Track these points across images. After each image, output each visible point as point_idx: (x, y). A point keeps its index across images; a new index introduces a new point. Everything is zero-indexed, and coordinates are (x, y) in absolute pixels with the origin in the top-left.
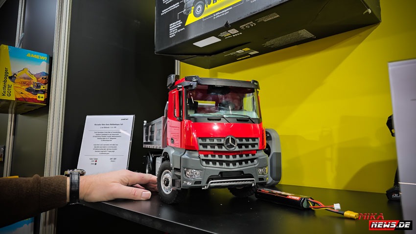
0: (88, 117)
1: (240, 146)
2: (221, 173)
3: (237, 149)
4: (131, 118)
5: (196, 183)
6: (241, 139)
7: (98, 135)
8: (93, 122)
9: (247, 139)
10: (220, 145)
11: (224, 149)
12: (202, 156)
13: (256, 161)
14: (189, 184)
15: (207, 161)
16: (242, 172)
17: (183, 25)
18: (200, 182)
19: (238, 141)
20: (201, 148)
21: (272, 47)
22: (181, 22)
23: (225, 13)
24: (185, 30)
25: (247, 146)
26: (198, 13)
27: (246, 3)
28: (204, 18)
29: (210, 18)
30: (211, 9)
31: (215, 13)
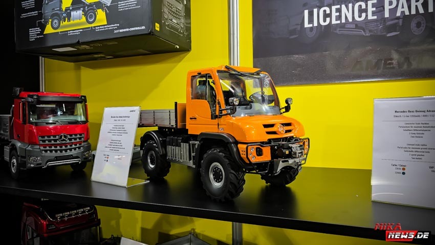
1: (70, 139)
2: (56, 157)
3: (68, 141)
5: (38, 164)
6: (71, 135)
9: (76, 135)
10: (55, 141)
11: (58, 142)
12: (42, 148)
13: (82, 148)
14: (32, 166)
15: (46, 151)
16: (72, 155)
18: (41, 164)
19: (69, 137)
20: (41, 143)
22: (40, 30)
23: (77, 32)
24: (43, 38)
25: (75, 139)
26: (56, 26)
27: (93, 30)
28: (61, 32)
29: (65, 34)
30: (66, 26)
31: (69, 31)
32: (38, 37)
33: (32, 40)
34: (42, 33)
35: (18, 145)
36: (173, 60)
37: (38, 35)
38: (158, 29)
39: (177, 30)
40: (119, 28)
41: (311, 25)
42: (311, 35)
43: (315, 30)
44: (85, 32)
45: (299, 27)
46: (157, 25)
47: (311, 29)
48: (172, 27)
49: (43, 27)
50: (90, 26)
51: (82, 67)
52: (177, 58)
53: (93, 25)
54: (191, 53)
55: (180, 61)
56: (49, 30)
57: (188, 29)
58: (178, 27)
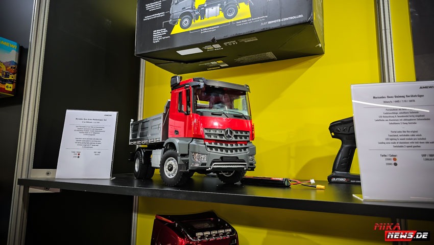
0: (68, 111)
1: (236, 137)
2: (222, 158)
3: (234, 139)
4: (114, 114)
5: (203, 164)
6: (237, 132)
7: (80, 129)
9: (241, 132)
11: (224, 139)
14: (197, 165)
15: (211, 148)
18: (205, 164)
19: (234, 133)
21: (241, 62)
22: (167, 31)
23: (213, 29)
24: (170, 39)
25: (241, 137)
26: (185, 25)
28: (191, 31)
29: (197, 32)
30: (198, 25)
31: (202, 29)
32: (164, 38)
33: (157, 42)
34: (168, 33)
35: (177, 142)
37: (163, 36)
38: (315, 18)
40: (267, 20)
44: (222, 27)
49: (170, 27)
50: (229, 21)
53: (233, 20)
56: (177, 29)
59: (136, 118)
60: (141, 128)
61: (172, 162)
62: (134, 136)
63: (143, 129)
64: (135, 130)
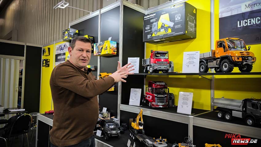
0: (128, 58)
2: (161, 67)
3: (163, 63)
4: (139, 58)
8: (130, 60)
11: (161, 63)
12: (157, 64)
13: (167, 66)
17: (151, 36)
18: (157, 68)
23: (162, 35)
24: (152, 38)
26: (156, 34)
27: (167, 34)
29: (158, 36)
30: (159, 34)
33: (148, 38)
35: (152, 64)
36: (190, 41)
38: (186, 32)
39: (192, 32)
40: (175, 33)
41: (240, 26)
42: (240, 29)
43: (241, 28)
44: (164, 35)
45: (236, 27)
46: (186, 31)
47: (240, 27)
48: (191, 31)
50: (166, 33)
51: (159, 46)
52: (192, 41)
53: (167, 33)
54: (196, 39)
55: (193, 41)
56: (153, 35)
57: (196, 31)
58: (192, 31)
59: (144, 59)
60: (145, 61)
61: (151, 69)
62: (143, 63)
63: (146, 61)
64: (144, 62)
